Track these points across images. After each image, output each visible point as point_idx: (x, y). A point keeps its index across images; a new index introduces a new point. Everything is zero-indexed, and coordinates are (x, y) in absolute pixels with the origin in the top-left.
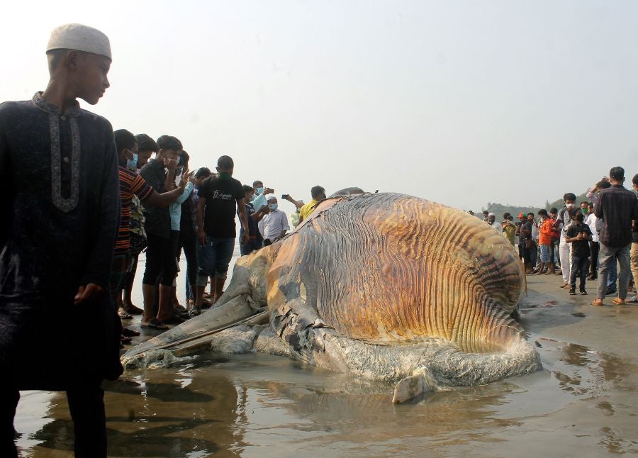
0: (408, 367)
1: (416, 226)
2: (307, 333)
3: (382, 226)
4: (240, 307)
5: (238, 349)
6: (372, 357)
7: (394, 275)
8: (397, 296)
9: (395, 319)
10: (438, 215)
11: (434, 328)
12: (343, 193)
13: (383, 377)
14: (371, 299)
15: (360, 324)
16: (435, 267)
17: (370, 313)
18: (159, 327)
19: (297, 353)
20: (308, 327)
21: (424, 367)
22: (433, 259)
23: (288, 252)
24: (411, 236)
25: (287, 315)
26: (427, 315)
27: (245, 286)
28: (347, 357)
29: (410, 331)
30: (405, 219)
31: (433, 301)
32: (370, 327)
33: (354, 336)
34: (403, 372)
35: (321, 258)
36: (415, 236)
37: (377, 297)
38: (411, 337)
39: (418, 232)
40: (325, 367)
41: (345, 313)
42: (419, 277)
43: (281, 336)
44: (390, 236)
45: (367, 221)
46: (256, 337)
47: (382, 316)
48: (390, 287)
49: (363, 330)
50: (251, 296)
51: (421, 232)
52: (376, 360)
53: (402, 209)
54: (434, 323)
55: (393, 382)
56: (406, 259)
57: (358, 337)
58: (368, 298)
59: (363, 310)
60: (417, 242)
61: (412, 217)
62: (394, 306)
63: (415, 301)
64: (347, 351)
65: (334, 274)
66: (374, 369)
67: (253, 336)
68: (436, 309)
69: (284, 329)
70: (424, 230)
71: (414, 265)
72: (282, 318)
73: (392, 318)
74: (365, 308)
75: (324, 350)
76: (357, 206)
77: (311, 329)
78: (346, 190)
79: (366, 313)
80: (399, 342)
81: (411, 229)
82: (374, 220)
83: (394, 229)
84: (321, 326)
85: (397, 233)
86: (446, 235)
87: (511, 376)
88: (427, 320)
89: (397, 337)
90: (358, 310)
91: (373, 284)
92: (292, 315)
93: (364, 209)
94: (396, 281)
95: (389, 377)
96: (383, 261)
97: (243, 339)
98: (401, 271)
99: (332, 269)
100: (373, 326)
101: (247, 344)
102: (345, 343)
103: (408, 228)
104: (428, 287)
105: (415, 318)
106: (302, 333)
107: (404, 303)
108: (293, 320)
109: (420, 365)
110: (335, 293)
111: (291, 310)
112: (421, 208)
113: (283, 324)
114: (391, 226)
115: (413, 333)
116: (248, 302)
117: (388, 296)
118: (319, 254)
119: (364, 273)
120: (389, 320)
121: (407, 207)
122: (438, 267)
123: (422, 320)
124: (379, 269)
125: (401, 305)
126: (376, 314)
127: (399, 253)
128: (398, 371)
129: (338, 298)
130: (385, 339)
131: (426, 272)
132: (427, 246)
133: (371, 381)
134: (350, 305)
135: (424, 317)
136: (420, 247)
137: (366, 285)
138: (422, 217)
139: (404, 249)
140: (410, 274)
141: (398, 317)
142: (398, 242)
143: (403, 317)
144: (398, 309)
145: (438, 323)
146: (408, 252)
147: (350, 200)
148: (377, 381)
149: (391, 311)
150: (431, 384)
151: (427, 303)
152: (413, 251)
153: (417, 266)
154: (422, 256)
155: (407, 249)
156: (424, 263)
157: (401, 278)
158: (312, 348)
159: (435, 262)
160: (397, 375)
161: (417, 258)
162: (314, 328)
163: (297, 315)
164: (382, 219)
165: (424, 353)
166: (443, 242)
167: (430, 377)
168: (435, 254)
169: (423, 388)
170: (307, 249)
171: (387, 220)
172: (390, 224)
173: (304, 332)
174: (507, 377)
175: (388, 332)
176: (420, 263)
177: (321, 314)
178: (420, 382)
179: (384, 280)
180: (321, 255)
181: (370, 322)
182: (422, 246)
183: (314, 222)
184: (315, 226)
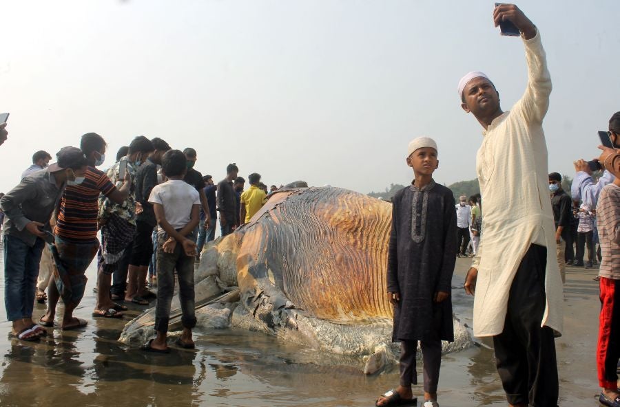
0: (371, 344)
1: (360, 220)
2: (280, 313)
3: (331, 220)
4: (210, 286)
5: (219, 325)
6: (340, 335)
7: (347, 264)
8: (350, 282)
9: (351, 302)
10: (376, 210)
11: (383, 310)
12: (291, 186)
13: (350, 352)
14: (329, 284)
15: (323, 306)
16: (378, 256)
17: (330, 296)
18: (141, 302)
19: (271, 330)
20: (280, 308)
21: (384, 345)
22: (377, 250)
23: (252, 240)
24: (357, 229)
25: (260, 296)
26: (376, 299)
27: (213, 268)
28: (318, 335)
29: (363, 312)
30: (351, 213)
31: (380, 287)
32: (331, 308)
33: (319, 316)
34: (366, 348)
35: (283, 247)
36: (360, 229)
37: (334, 283)
38: (366, 318)
39: (362, 225)
40: (298, 342)
41: (309, 295)
42: (367, 266)
43: (254, 314)
44: (339, 229)
45: (318, 214)
46: (231, 314)
47: (341, 299)
48: (344, 274)
49: (325, 311)
50: (219, 277)
51: (364, 225)
52: (343, 338)
53: (346, 204)
54: (382, 306)
55: (358, 356)
56: (355, 249)
57: (322, 317)
58: (327, 283)
59: (323, 293)
60: (362, 235)
61: (356, 212)
62: (349, 291)
63: (366, 287)
64: (318, 329)
65: (295, 260)
66: (342, 345)
67: (228, 314)
68: (383, 294)
69: (257, 308)
70: (367, 224)
71: (362, 256)
72: (254, 299)
73: (349, 301)
74: (324, 291)
75: (297, 328)
76: (308, 201)
77: (283, 310)
78: (293, 183)
79: (327, 296)
80: (356, 321)
81: (357, 223)
82: (324, 214)
83: (342, 222)
84: (292, 307)
85: (344, 226)
86: (385, 229)
87: (451, 352)
88: (377, 303)
89: (354, 317)
90: (319, 294)
91: (329, 271)
92: (263, 297)
93: (314, 203)
94: (348, 269)
95: (355, 352)
96: (336, 251)
97: (221, 316)
98: (351, 260)
99: (293, 256)
100: (333, 308)
101: (225, 320)
102: (315, 323)
103: (354, 221)
104: (375, 274)
105: (367, 301)
106: (276, 313)
107: (357, 289)
108: (266, 301)
109: (381, 343)
110: (297, 277)
111: (262, 292)
112: (362, 203)
113: (256, 304)
114: (339, 220)
115: (367, 314)
116: (217, 282)
117: (343, 282)
118: (280, 242)
119: (321, 261)
120: (346, 302)
121: (350, 203)
122: (381, 257)
123: (372, 302)
124: (333, 258)
125: (355, 290)
126: (335, 298)
127: (348, 244)
128: (362, 347)
129: (301, 282)
130: (344, 319)
131: (372, 261)
132: (370, 238)
133: (340, 355)
134: (312, 289)
135: (374, 301)
136: (364, 239)
137: (323, 272)
138: (364, 212)
139: (352, 241)
140: (359, 263)
141: (353, 300)
142: (345, 234)
143: (357, 300)
144: (353, 293)
145: (385, 305)
146: (355, 243)
147: (300, 194)
148: (345, 355)
149: (347, 294)
150: (391, 358)
151: (375, 288)
152: (359, 243)
153: (364, 256)
154: (367, 247)
155: (354, 240)
156: (369, 254)
157: (353, 266)
158: (286, 326)
159: (379, 252)
160: (362, 350)
161: (364, 248)
162: (286, 309)
163: (269, 297)
164: (331, 213)
165: (382, 333)
166: (383, 235)
167: (390, 352)
168: (378, 245)
169: (385, 361)
170: (270, 238)
171: (336, 214)
172: (339, 217)
173: (277, 312)
174: (449, 353)
175: (347, 313)
176: (366, 253)
177: (289, 296)
178: (383, 357)
179: (338, 268)
180: (282, 244)
181: (331, 305)
182: (366, 238)
183: (271, 213)
184: (273, 217)
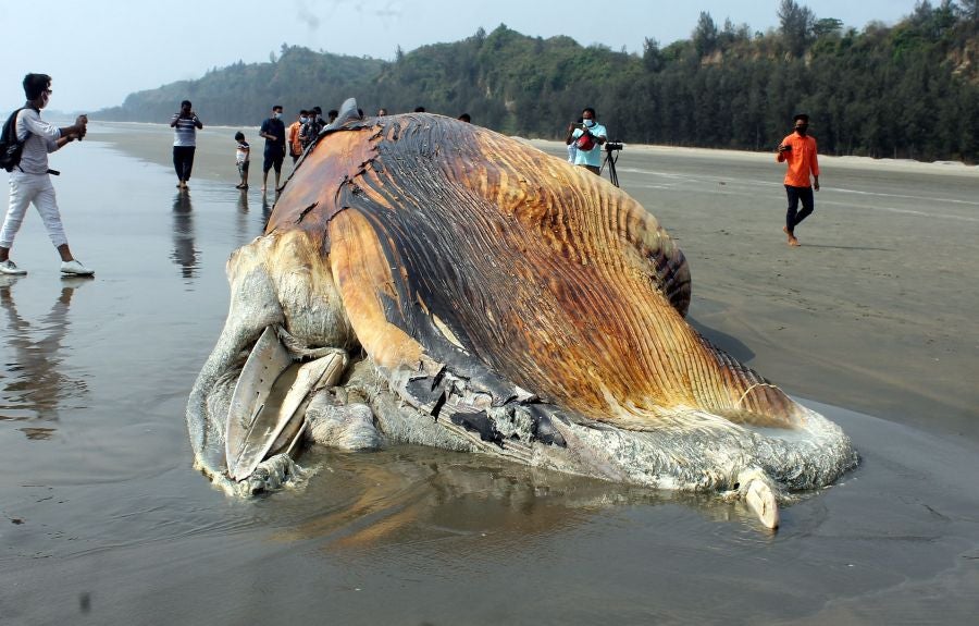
0: (728, 468)
1: (552, 199)
2: (509, 412)
3: (500, 197)
4: (274, 350)
7: (575, 298)
9: (620, 379)
10: (564, 175)
11: (672, 392)
14: (564, 342)
15: (576, 392)
16: (616, 279)
17: (578, 370)
20: (508, 401)
21: (757, 468)
22: (606, 265)
24: (555, 219)
25: (440, 377)
27: (274, 310)
29: (647, 399)
30: (529, 182)
31: (651, 345)
32: (593, 395)
34: (722, 477)
35: (431, 263)
36: (560, 218)
37: (571, 340)
39: (560, 210)
42: (612, 302)
44: (522, 217)
45: (467, 184)
47: (601, 375)
48: (581, 320)
49: (584, 400)
50: (286, 328)
51: (565, 211)
53: (504, 161)
54: (667, 384)
56: (570, 262)
58: (559, 342)
59: (563, 365)
60: (568, 231)
61: (536, 181)
62: (607, 357)
63: (629, 346)
64: (615, 444)
65: (467, 292)
66: (675, 474)
69: (441, 400)
70: (567, 207)
71: (591, 277)
73: (615, 378)
74: (563, 359)
75: (564, 444)
77: (516, 405)
79: (573, 369)
81: (549, 204)
82: (479, 184)
83: (522, 203)
84: (535, 401)
85: (530, 212)
88: (657, 377)
89: (638, 411)
90: (556, 364)
91: (551, 315)
92: (448, 375)
93: (444, 161)
94: (583, 309)
95: (702, 485)
98: (579, 290)
99: (459, 282)
100: (596, 394)
103: (543, 201)
104: (634, 320)
105: (641, 376)
106: (496, 411)
107: (618, 351)
108: (460, 386)
109: (747, 464)
111: (444, 368)
113: (435, 392)
114: (515, 197)
115: (653, 403)
116: (281, 339)
117: (588, 338)
118: (421, 252)
119: (523, 294)
120: (613, 381)
121: (509, 158)
122: (619, 278)
123: (651, 377)
124: (545, 285)
125: (615, 353)
126: (590, 372)
127: (555, 253)
128: (713, 475)
130: (625, 416)
131: (613, 290)
132: (586, 240)
134: (535, 356)
135: (652, 373)
136: (577, 240)
137: (540, 317)
139: (557, 246)
140: (595, 294)
141: (621, 376)
142: (539, 229)
143: (627, 375)
144: (614, 359)
145: (672, 382)
146: (565, 251)
149: (607, 364)
151: (646, 348)
152: (571, 248)
153: (594, 278)
154: (588, 258)
155: (560, 243)
156: (599, 272)
157: (587, 302)
158: (532, 438)
159: (611, 270)
161: (584, 260)
162: (523, 404)
163: (466, 378)
164: (493, 184)
167: (771, 481)
168: (603, 253)
171: (503, 184)
172: (512, 192)
173: (502, 411)
175: (622, 402)
176: (594, 272)
179: (565, 309)
180: (428, 257)
181: (589, 387)
182: (579, 238)
183: (360, 182)
184: (370, 194)
